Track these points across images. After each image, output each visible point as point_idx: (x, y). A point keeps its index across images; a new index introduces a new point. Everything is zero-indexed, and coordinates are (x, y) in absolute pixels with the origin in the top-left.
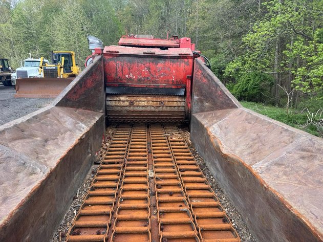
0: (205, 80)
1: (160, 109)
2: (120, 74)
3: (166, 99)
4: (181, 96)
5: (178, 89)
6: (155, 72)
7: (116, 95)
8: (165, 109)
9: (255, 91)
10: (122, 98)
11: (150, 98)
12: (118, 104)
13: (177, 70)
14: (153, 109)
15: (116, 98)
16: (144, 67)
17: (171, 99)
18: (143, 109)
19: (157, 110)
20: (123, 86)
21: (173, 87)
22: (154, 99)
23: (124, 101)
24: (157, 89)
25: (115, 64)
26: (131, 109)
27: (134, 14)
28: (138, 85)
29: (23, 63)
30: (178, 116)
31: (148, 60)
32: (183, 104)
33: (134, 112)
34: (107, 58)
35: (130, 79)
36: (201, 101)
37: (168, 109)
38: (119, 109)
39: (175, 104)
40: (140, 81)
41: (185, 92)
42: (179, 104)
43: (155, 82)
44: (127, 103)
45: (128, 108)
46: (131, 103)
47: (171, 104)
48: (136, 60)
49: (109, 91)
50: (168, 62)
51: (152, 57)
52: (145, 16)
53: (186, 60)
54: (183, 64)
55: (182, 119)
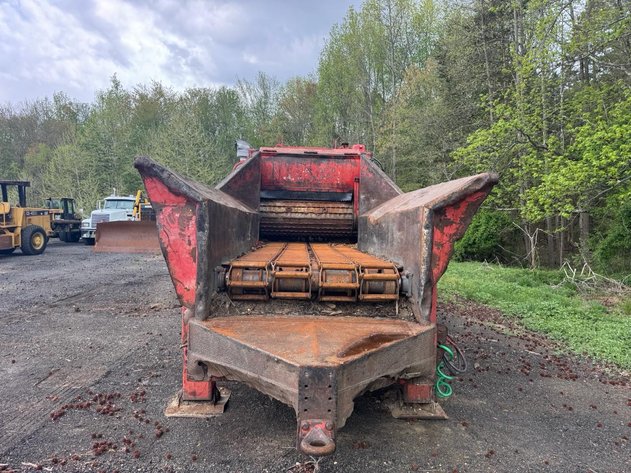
0: (371, 175)
1: (323, 216)
2: (277, 176)
3: (331, 205)
4: (347, 202)
5: (344, 194)
6: (318, 173)
7: (271, 200)
8: (328, 216)
9: (489, 244)
10: (278, 204)
11: (310, 204)
12: (272, 209)
13: (342, 172)
14: (314, 216)
15: (270, 204)
16: (304, 169)
17: (336, 205)
18: (303, 216)
19: (319, 218)
20: (280, 189)
21: (338, 191)
22: (316, 205)
23: (280, 207)
24: (319, 193)
25: (273, 165)
26: (289, 215)
27: (287, 130)
28: (297, 189)
29: (103, 203)
30: (344, 225)
31: (309, 160)
32: (350, 211)
33: (290, 219)
34: (263, 157)
35: (289, 182)
36: (367, 199)
37: (332, 216)
38: (274, 215)
39: (341, 211)
40: (299, 183)
41: (353, 197)
42: (345, 211)
43: (316, 185)
44: (283, 209)
45: (284, 215)
46: (289, 210)
47: (336, 211)
48: (296, 160)
49: (264, 195)
50: (332, 161)
51: (314, 157)
52: (306, 133)
53: (353, 160)
54: (349, 165)
55: (349, 230)
